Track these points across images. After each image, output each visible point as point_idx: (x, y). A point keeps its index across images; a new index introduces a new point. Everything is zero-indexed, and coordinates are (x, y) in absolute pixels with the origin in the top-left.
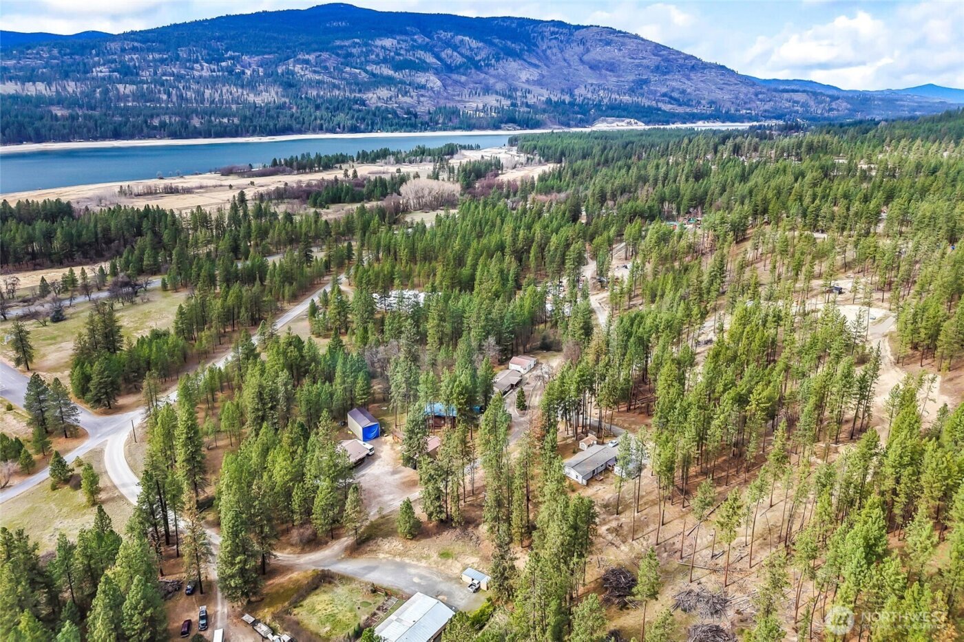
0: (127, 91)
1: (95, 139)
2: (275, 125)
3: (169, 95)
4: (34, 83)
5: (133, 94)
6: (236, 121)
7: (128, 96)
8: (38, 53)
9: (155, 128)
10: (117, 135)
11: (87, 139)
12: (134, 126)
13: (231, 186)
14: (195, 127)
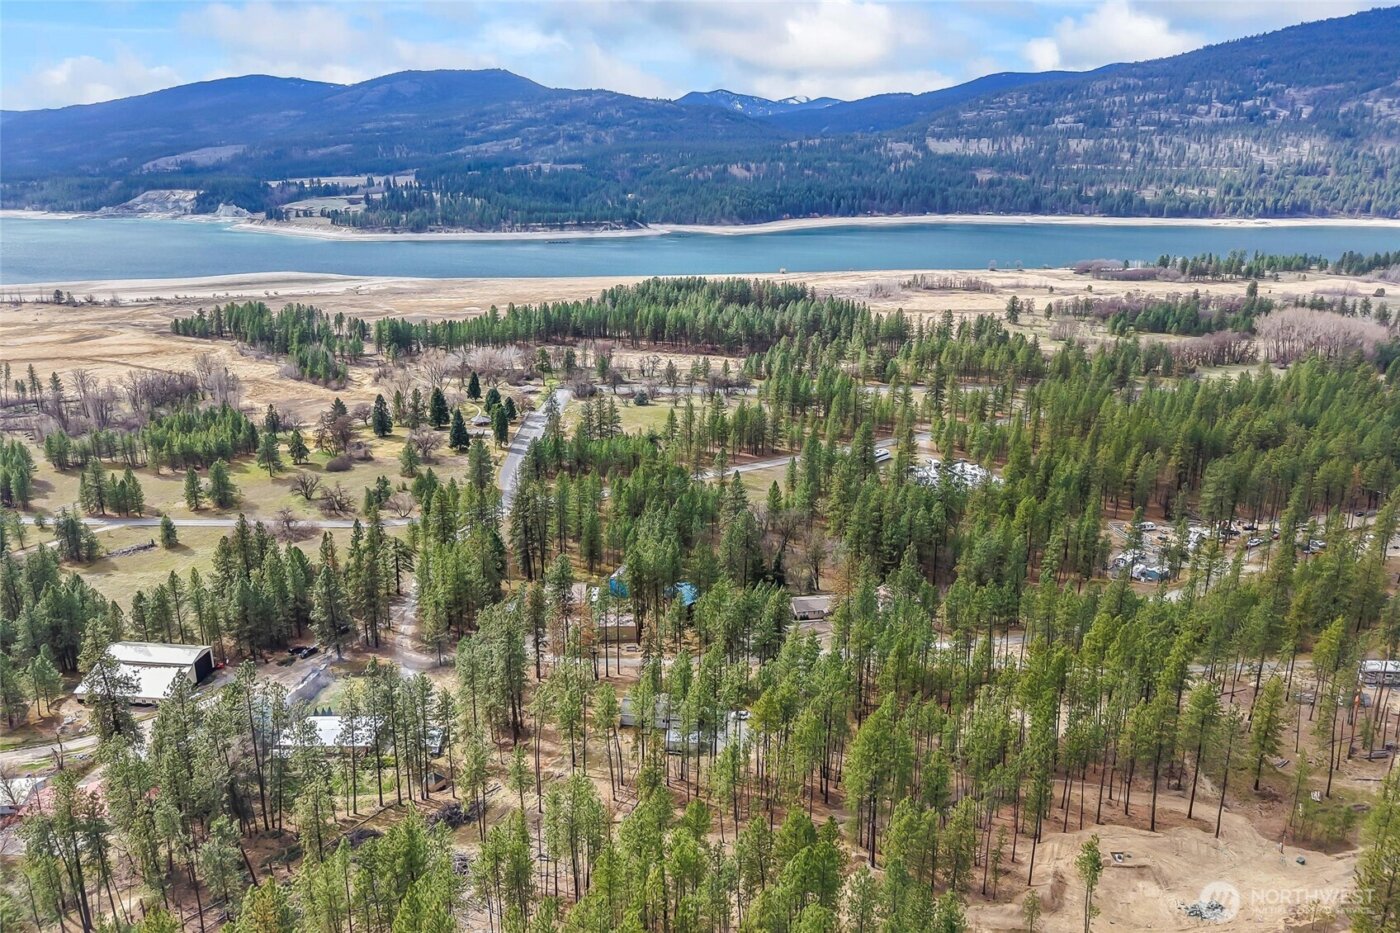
0: (1080, 149)
1: (1008, 212)
2: (1276, 202)
3: (1134, 152)
4: (979, 139)
5: (1086, 152)
6: (1212, 193)
7: (1078, 156)
8: (1005, 102)
9: (1088, 200)
10: (1036, 208)
11: (997, 212)
12: (1060, 198)
13: (1052, 289)
14: (1143, 200)
